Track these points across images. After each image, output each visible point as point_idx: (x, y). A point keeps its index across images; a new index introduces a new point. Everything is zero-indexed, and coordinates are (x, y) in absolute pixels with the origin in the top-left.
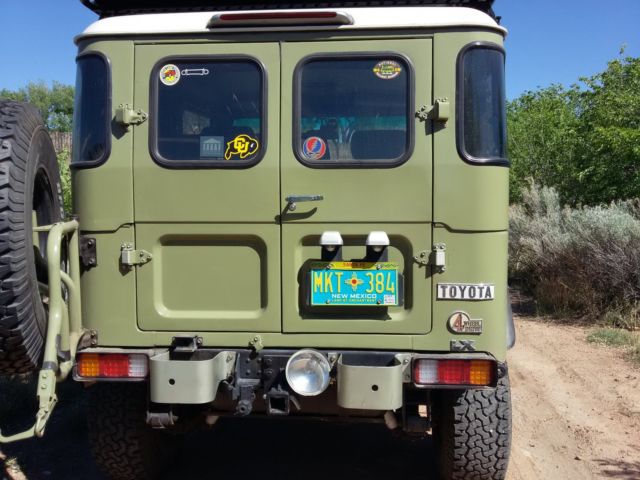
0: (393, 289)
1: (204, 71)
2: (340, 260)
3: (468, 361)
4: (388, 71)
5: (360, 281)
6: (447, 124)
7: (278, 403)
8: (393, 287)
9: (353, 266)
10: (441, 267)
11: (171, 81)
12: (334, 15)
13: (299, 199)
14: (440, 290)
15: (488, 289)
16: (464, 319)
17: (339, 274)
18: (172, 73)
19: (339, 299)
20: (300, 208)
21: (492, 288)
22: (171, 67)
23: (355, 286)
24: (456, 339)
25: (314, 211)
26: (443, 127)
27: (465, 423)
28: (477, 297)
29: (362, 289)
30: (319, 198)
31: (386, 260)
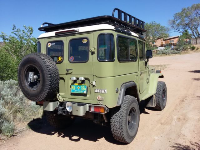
0: (85, 90)
1: (55, 44)
2: (77, 83)
3: (100, 107)
4: (85, 41)
5: (80, 88)
6: (95, 53)
7: (64, 112)
8: (86, 90)
9: (79, 84)
10: (95, 85)
11: (49, 46)
12: (74, 30)
13: (69, 70)
14: (95, 90)
15: (105, 91)
16: (100, 97)
17: (76, 86)
18: (50, 44)
19: (76, 92)
20: (70, 72)
21: (106, 91)
22: (50, 43)
23: (79, 89)
24: (98, 102)
25: (72, 72)
26: (94, 53)
27: (112, 123)
28: (102, 92)
29: (80, 90)
30: (72, 70)
31: (85, 83)
